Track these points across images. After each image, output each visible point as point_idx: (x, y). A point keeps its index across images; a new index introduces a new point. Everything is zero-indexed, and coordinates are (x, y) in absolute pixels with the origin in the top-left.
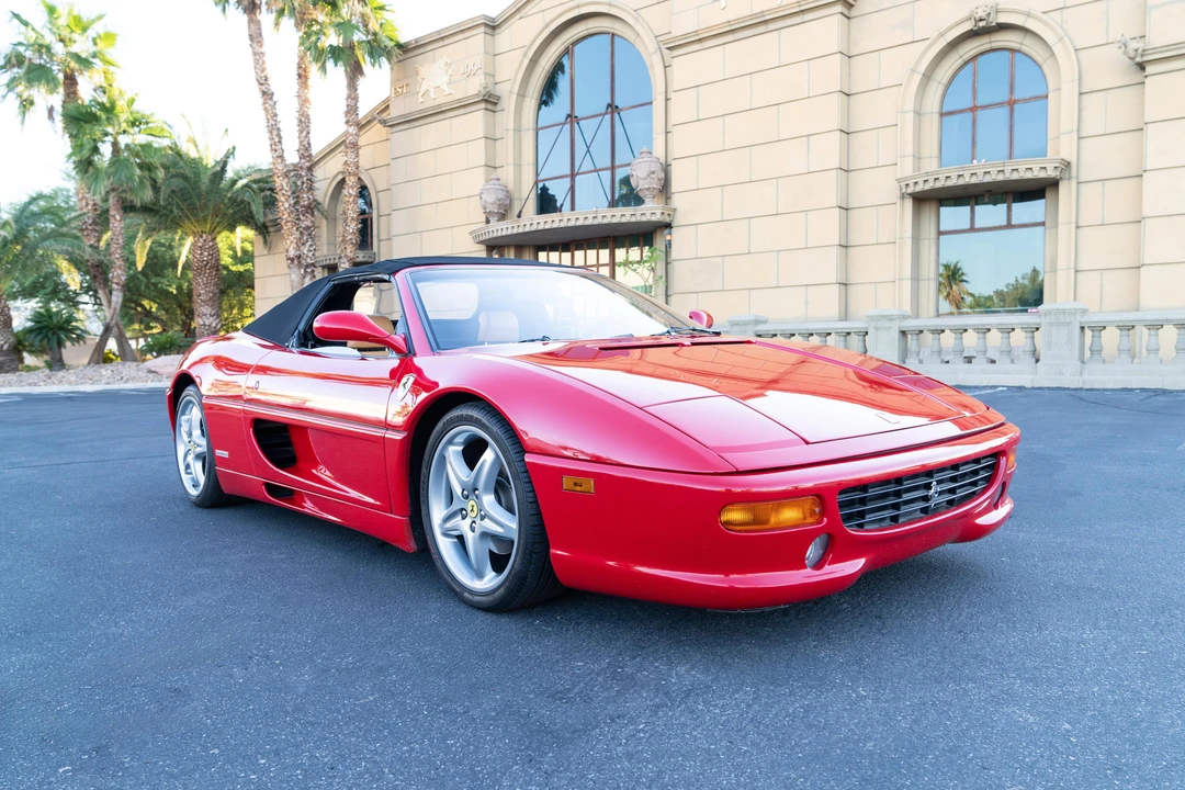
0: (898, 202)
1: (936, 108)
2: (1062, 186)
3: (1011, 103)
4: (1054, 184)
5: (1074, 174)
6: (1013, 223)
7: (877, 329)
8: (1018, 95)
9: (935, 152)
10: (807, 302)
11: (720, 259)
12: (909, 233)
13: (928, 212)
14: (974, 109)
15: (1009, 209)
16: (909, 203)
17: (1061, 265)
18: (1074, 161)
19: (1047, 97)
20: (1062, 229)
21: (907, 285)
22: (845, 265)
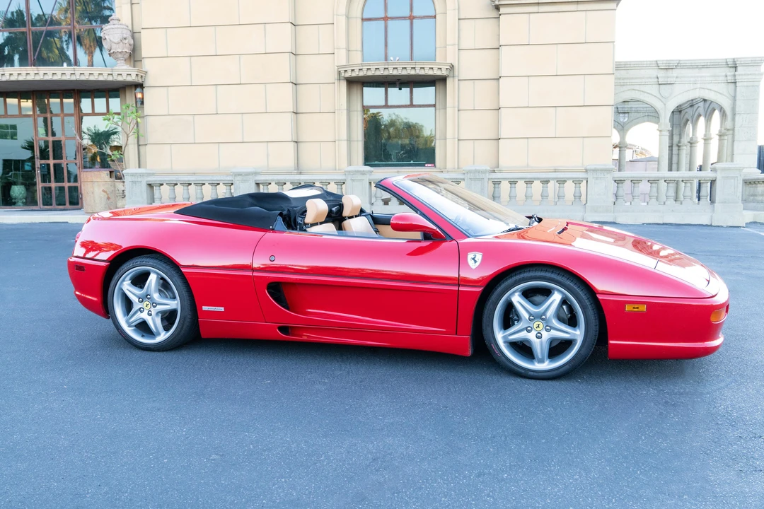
0: (336, 82)
1: (359, 15)
2: (449, 82)
3: (411, 18)
4: (443, 80)
5: (456, 73)
6: (414, 103)
7: (353, 180)
8: (415, 14)
9: (359, 47)
10: (268, 155)
11: (190, 118)
12: (345, 106)
13: (356, 90)
14: (386, 19)
15: (411, 92)
16: (344, 85)
17: (449, 135)
18: (456, 65)
19: (435, 17)
20: (449, 111)
21: (344, 145)
22: (297, 127)
